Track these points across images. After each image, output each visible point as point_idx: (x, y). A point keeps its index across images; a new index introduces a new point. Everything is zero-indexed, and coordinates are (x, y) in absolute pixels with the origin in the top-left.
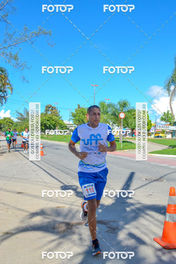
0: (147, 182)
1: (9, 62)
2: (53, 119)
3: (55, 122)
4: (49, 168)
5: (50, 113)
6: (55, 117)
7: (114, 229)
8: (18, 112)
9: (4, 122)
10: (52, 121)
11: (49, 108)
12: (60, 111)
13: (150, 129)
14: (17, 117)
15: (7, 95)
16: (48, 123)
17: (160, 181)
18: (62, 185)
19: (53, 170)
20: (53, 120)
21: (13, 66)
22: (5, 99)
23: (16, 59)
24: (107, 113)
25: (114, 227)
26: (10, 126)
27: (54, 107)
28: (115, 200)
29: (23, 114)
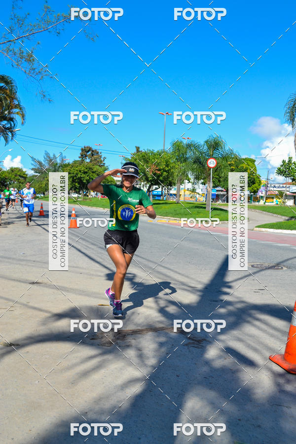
0: (255, 270)
1: (17, 65)
2: (95, 170)
3: (98, 175)
4: (86, 246)
5: (88, 160)
6: (98, 167)
7: (199, 342)
8: (35, 159)
9: (10, 175)
10: (92, 174)
11: (86, 151)
12: (105, 158)
13: (258, 189)
14: (33, 167)
15: (14, 125)
16: (85, 178)
17: (277, 269)
18: (108, 272)
19: (93, 249)
20: (93, 172)
21: (25, 72)
22: (11, 132)
23: (30, 61)
24: (185, 160)
25: (199, 339)
26: (20, 182)
27: (96, 150)
28: (200, 296)
29: (43, 163)
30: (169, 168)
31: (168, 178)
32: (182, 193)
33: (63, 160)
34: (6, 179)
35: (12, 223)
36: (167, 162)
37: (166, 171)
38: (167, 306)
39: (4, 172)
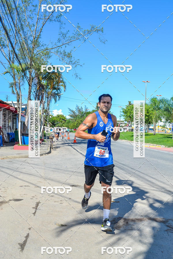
1: (62, 60)
8: (71, 110)
9: (57, 119)
14: (70, 114)
15: (60, 92)
22: (59, 96)
23: (70, 57)
24: (159, 109)
29: (75, 112)
30: (149, 114)
31: (148, 120)
32: (157, 128)
33: (86, 110)
34: (55, 121)
35: (59, 147)
36: (147, 111)
37: (147, 116)
38: (154, 203)
39: (54, 117)
